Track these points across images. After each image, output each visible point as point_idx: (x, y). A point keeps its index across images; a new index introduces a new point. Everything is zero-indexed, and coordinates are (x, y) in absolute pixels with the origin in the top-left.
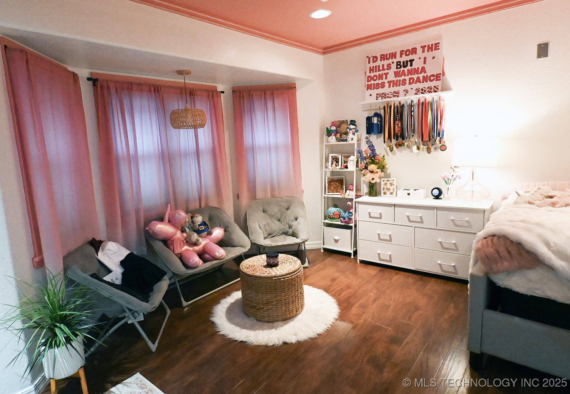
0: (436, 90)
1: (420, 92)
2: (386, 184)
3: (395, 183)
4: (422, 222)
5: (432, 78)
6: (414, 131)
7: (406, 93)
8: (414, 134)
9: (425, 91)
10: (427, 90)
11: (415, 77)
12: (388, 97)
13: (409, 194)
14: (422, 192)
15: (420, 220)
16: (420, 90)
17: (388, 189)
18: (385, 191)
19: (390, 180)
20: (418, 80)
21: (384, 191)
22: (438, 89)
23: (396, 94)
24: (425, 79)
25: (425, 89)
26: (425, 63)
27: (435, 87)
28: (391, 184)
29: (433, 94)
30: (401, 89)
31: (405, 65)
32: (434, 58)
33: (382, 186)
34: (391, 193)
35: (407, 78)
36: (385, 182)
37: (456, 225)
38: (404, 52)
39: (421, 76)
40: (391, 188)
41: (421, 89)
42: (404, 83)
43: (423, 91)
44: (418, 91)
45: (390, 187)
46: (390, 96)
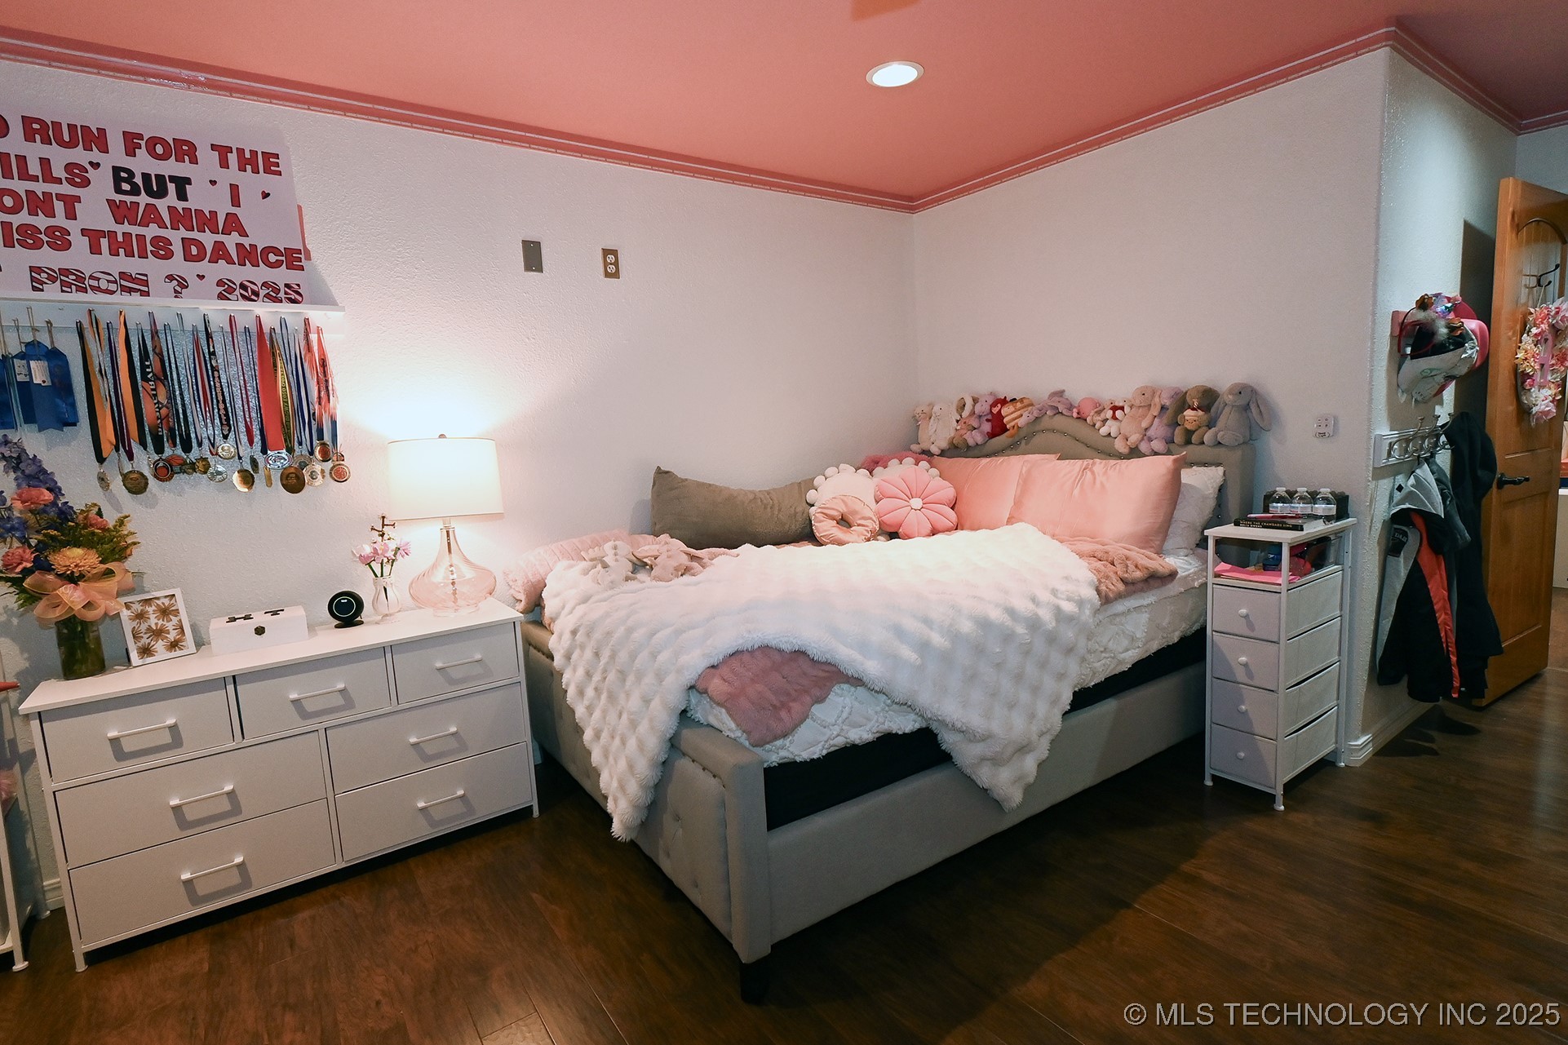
0: (294, 296)
1: (237, 292)
2: (141, 616)
3: (180, 604)
4: (349, 704)
5: (272, 258)
6: (228, 420)
7: (178, 289)
8: (230, 430)
9: (256, 294)
10: (262, 293)
11: (208, 239)
12: (97, 289)
13: (260, 631)
14: (295, 614)
15: (341, 702)
16: (234, 287)
17: (158, 633)
18: (145, 641)
19: (158, 598)
20: (220, 253)
21: (140, 644)
22: (300, 294)
23: (136, 284)
24: (248, 255)
25: (255, 288)
26: (236, 202)
27: (287, 286)
28: (165, 612)
29: (285, 309)
30: (153, 268)
31: (156, 187)
32: (266, 195)
33: (128, 626)
34: (174, 645)
35: (176, 237)
36: (138, 608)
37: (452, 682)
38: (143, 143)
39: (231, 241)
40: (170, 626)
41: (238, 284)
42: (162, 252)
43: (247, 291)
44: (226, 290)
45: (160, 622)
46: (103, 285)
